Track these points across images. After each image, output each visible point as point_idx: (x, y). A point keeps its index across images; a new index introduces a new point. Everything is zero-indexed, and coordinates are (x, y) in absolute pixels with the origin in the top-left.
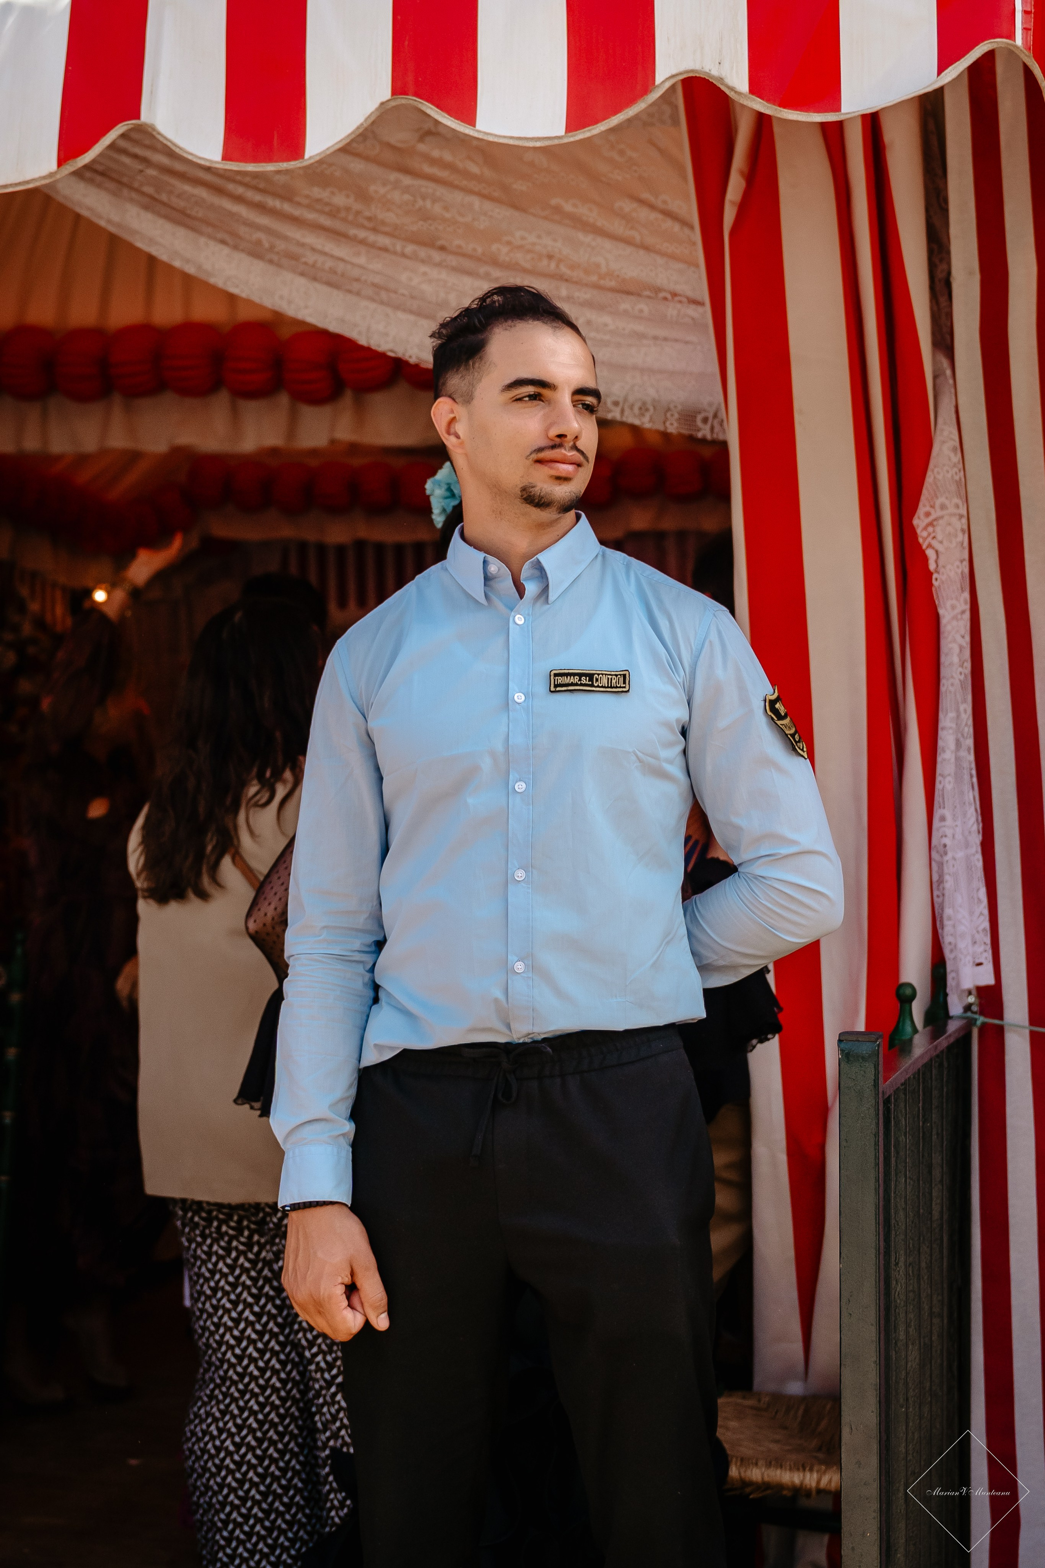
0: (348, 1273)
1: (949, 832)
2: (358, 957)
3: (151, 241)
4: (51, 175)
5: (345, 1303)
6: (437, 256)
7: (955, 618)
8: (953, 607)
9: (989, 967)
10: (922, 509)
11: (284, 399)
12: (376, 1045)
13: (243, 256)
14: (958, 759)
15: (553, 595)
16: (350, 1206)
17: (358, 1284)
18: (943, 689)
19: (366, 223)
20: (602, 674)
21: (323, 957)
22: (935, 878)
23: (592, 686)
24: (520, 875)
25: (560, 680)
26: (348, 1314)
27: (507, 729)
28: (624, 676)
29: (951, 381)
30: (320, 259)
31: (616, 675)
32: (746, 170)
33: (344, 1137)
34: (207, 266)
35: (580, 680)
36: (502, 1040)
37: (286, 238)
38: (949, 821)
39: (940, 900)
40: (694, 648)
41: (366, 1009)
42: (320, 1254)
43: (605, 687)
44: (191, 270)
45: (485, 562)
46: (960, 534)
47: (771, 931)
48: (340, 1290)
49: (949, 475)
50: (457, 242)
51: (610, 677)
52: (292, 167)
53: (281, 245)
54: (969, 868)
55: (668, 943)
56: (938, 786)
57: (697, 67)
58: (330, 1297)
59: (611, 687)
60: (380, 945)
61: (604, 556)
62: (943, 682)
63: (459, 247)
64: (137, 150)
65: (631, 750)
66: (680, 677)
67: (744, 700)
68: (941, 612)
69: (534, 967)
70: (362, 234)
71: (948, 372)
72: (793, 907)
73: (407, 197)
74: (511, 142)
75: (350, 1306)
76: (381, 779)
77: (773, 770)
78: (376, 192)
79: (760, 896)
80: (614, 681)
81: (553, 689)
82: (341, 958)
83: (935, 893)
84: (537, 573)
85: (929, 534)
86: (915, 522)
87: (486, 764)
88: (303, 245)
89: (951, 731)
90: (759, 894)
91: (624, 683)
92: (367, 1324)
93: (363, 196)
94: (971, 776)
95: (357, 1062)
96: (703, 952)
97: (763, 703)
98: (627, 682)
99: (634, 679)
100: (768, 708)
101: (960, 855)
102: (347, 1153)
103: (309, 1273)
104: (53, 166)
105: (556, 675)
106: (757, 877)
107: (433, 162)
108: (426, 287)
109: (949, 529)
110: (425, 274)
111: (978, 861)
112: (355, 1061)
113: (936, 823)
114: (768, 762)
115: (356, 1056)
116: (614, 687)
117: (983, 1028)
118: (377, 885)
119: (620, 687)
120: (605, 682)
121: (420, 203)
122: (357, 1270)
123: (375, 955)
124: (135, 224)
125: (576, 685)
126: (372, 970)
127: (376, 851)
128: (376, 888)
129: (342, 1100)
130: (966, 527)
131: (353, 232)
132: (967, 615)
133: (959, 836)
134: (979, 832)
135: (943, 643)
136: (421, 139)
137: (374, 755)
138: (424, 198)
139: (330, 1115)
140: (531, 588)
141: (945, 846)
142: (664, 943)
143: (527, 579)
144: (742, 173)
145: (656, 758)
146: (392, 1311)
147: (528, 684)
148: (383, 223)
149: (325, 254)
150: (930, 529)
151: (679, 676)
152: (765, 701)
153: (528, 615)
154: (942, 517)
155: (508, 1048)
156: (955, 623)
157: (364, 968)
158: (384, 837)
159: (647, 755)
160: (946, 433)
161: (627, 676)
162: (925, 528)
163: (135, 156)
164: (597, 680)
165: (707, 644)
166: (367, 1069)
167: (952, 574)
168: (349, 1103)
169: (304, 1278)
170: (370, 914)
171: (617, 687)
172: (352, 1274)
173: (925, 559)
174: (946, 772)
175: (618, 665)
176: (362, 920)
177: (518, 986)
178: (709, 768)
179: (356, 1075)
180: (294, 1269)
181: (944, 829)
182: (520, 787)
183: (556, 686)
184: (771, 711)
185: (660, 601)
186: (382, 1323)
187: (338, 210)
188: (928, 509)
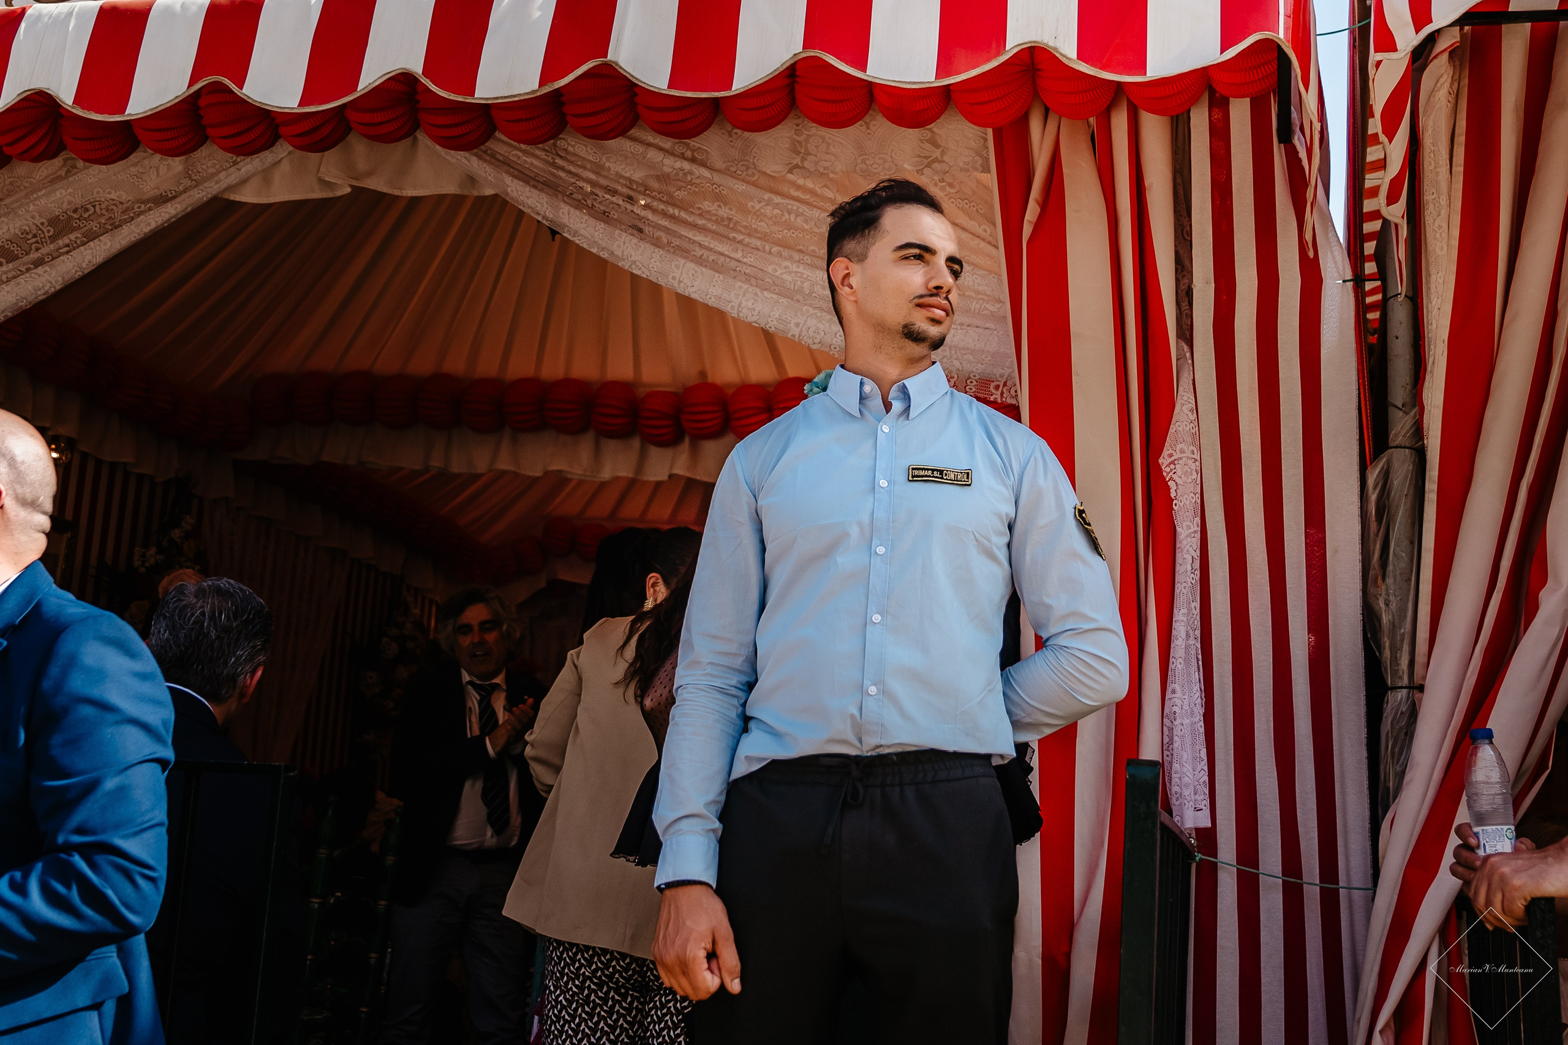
0: (710, 940)
1: (1178, 702)
2: (734, 691)
3: (576, 233)
4: (533, 92)
5: (706, 966)
6: (796, 256)
7: (1189, 536)
8: (1189, 527)
9: (1207, 812)
10: (1165, 453)
11: (636, 442)
12: (746, 757)
13: (648, 245)
14: (1187, 647)
15: (913, 413)
16: (714, 887)
17: (718, 952)
18: (1177, 591)
19: (743, 230)
20: (950, 471)
21: (708, 688)
22: (1166, 740)
23: (942, 478)
24: (877, 618)
25: (916, 473)
26: (708, 975)
27: (872, 507)
28: (968, 474)
29: (1190, 362)
30: (706, 253)
31: (961, 473)
32: (1040, 201)
33: (714, 833)
34: (618, 253)
35: (933, 473)
36: (853, 752)
37: (681, 237)
38: (1178, 694)
39: (1169, 759)
40: (1022, 462)
41: (737, 735)
42: (688, 923)
43: (952, 480)
44: (604, 255)
45: (862, 384)
46: (1195, 473)
47: (1070, 693)
48: (702, 954)
49: (1188, 429)
50: (812, 248)
51: (956, 473)
52: (721, 96)
53: (676, 242)
54: (1193, 731)
55: (990, 691)
56: (1171, 666)
57: (1038, 39)
58: (694, 959)
59: (957, 481)
60: (750, 686)
61: (952, 393)
62: (1177, 585)
63: (813, 251)
64: (571, 168)
65: (970, 530)
66: (1012, 481)
67: (1060, 505)
68: (1178, 530)
69: (884, 692)
70: (740, 237)
71: (1188, 355)
72: (1090, 673)
73: (776, 211)
74: (893, 84)
75: (710, 969)
76: (763, 550)
77: (1079, 563)
78: (753, 207)
79: (1064, 662)
80: (959, 477)
81: (910, 479)
82: (721, 690)
83: (1166, 753)
84: (902, 395)
85: (1171, 470)
86: (1161, 461)
87: (854, 531)
88: (694, 242)
89: (1183, 624)
90: (1063, 661)
91: (968, 478)
92: (722, 986)
93: (744, 210)
94: (1198, 660)
95: (728, 776)
96: (1014, 710)
97: (1073, 510)
98: (970, 478)
99: (975, 477)
100: (1077, 514)
101: (1187, 721)
102: (714, 846)
103: (678, 938)
104: (536, 86)
105: (913, 469)
106: (1062, 647)
107: (799, 188)
108: (785, 277)
109: (1186, 468)
110: (786, 267)
111: (1201, 728)
112: (724, 774)
113: (1168, 695)
114: (1076, 556)
115: (727, 769)
116: (959, 481)
117: (1201, 864)
118: (754, 635)
119: (964, 481)
120: (952, 476)
121: (787, 216)
122: (718, 938)
123: (747, 694)
124: (565, 220)
125: (930, 476)
126: (744, 705)
127: (755, 608)
128: (753, 637)
129: (714, 802)
130: (1199, 468)
131: (732, 235)
132: (1198, 535)
133: (1186, 707)
134: (1202, 706)
135: (1178, 555)
136: (790, 171)
137: (761, 530)
138: (790, 213)
139: (705, 812)
140: (897, 406)
141: (1175, 713)
142: (987, 690)
143: (893, 399)
144: (1037, 201)
145: (989, 541)
146: (744, 977)
147: (891, 475)
148: (756, 230)
149: (710, 250)
150: (1172, 466)
151: (1010, 481)
152: (1075, 508)
153: (893, 426)
154: (1181, 458)
155: (857, 760)
156: (1189, 539)
157: (738, 702)
158: (762, 595)
159: (982, 536)
160: (1185, 398)
161: (970, 474)
162: (1168, 465)
163: (570, 172)
164: (946, 475)
165: (1032, 459)
166: (736, 781)
167: (1188, 502)
168: (720, 807)
169: (673, 942)
170: (746, 658)
171: (961, 481)
172: (714, 942)
173: (1168, 489)
174: (1177, 656)
175: (963, 466)
176: (738, 662)
177: (870, 705)
178: (1028, 558)
179: (725, 785)
180: (665, 937)
181: (1173, 700)
182: (881, 550)
183: (913, 477)
184: (1079, 516)
185: (996, 426)
186: (735, 986)
187: (723, 219)
188: (1171, 451)
